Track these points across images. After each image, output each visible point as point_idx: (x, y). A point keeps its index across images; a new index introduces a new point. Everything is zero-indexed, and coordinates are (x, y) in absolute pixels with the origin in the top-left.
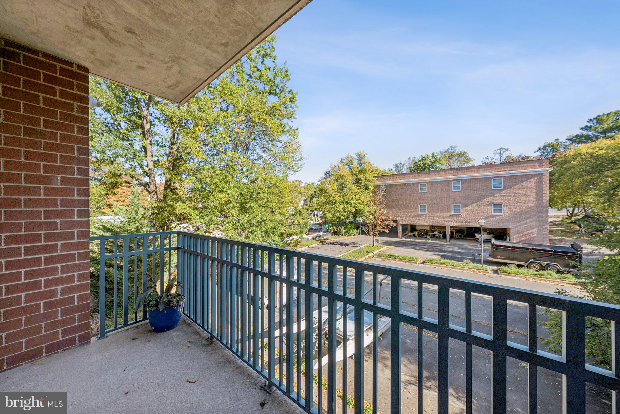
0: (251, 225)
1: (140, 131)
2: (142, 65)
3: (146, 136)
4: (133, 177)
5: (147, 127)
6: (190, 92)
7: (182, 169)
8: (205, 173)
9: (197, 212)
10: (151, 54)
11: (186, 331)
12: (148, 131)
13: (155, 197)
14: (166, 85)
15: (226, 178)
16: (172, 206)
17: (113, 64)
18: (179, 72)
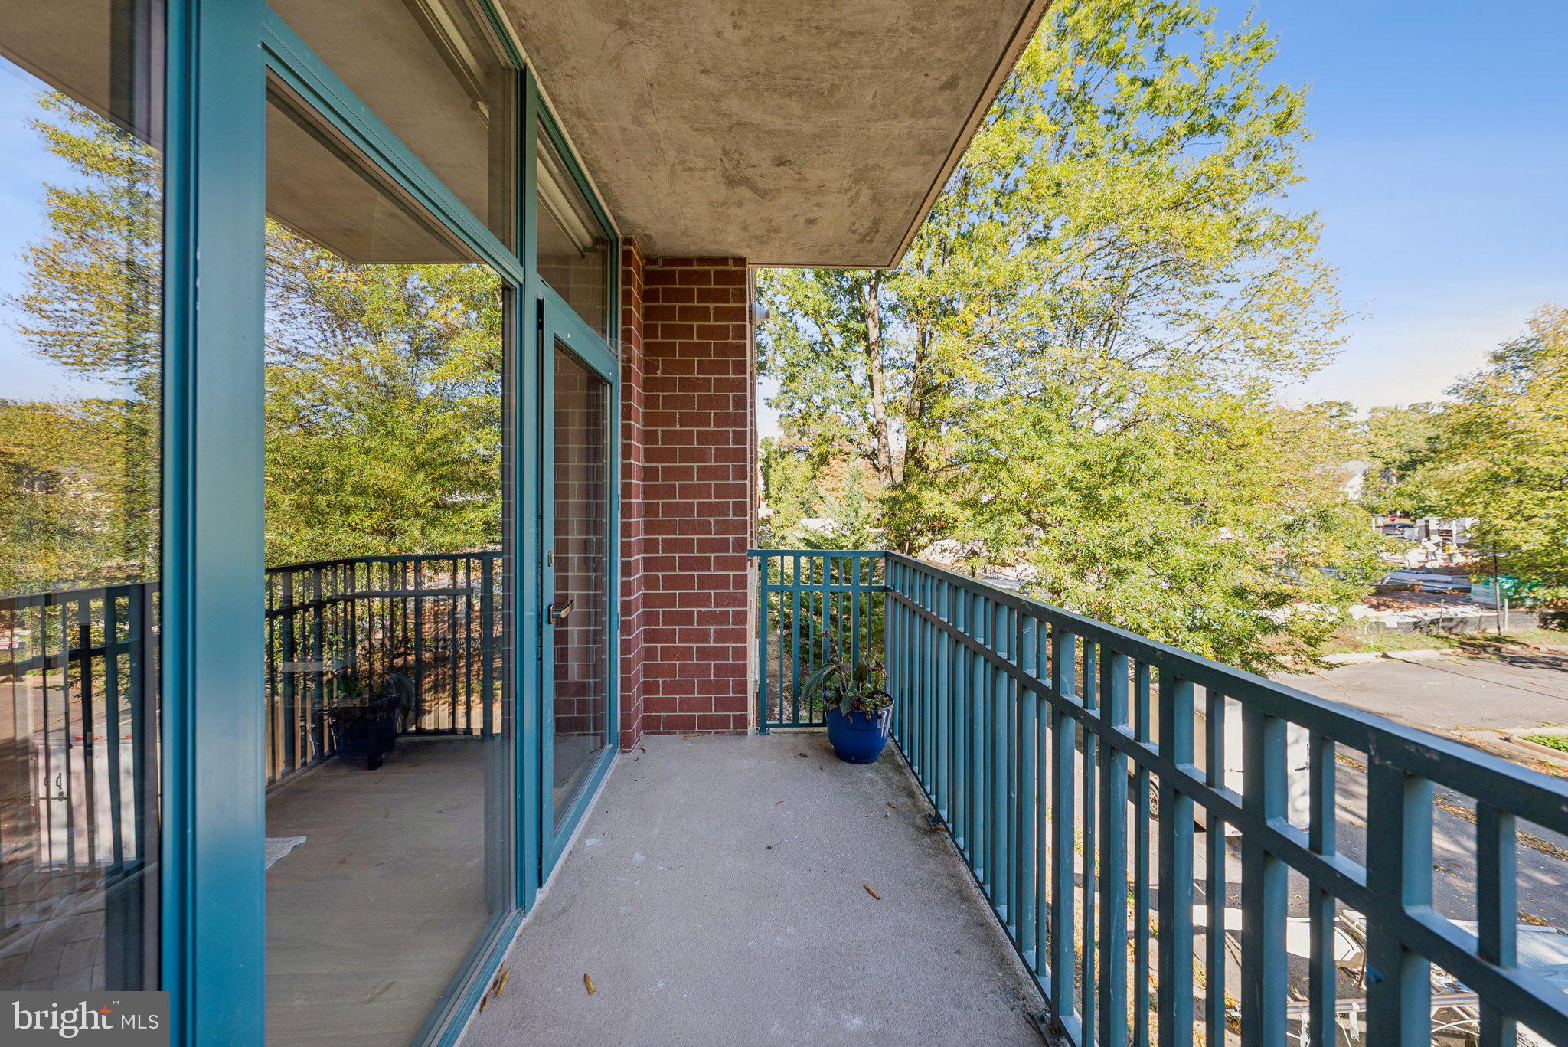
0: (1116, 553)
1: (863, 343)
2: (810, 215)
3: (873, 354)
4: (851, 441)
5: (873, 334)
6: (904, 232)
7: (937, 412)
8: (988, 415)
9: (969, 513)
10: (819, 187)
11: (890, 779)
12: (876, 343)
13: (888, 481)
14: (857, 237)
15: (1040, 421)
16: (916, 497)
17: (773, 235)
18: (874, 200)
